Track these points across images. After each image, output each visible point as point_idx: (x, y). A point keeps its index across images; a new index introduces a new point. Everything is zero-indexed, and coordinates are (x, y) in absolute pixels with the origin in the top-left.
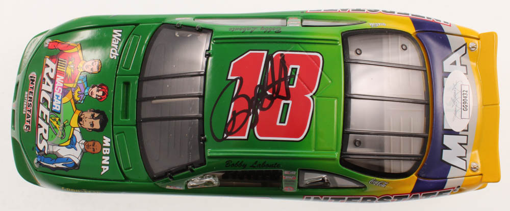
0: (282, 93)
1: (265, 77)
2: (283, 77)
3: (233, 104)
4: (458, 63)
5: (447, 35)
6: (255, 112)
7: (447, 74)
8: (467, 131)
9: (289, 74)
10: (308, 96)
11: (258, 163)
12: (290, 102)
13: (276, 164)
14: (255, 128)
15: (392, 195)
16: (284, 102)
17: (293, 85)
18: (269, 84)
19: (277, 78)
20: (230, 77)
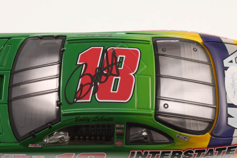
0: (114, 72)
1: (102, 62)
2: (114, 62)
3: (80, 80)
4: (234, 61)
5: (225, 44)
6: (96, 85)
7: (226, 68)
9: (118, 61)
10: (132, 74)
11: (98, 118)
12: (119, 78)
13: (111, 118)
14: (96, 95)
15: (194, 149)
16: (115, 78)
17: (121, 67)
18: (105, 67)
19: (110, 63)
20: (78, 63)
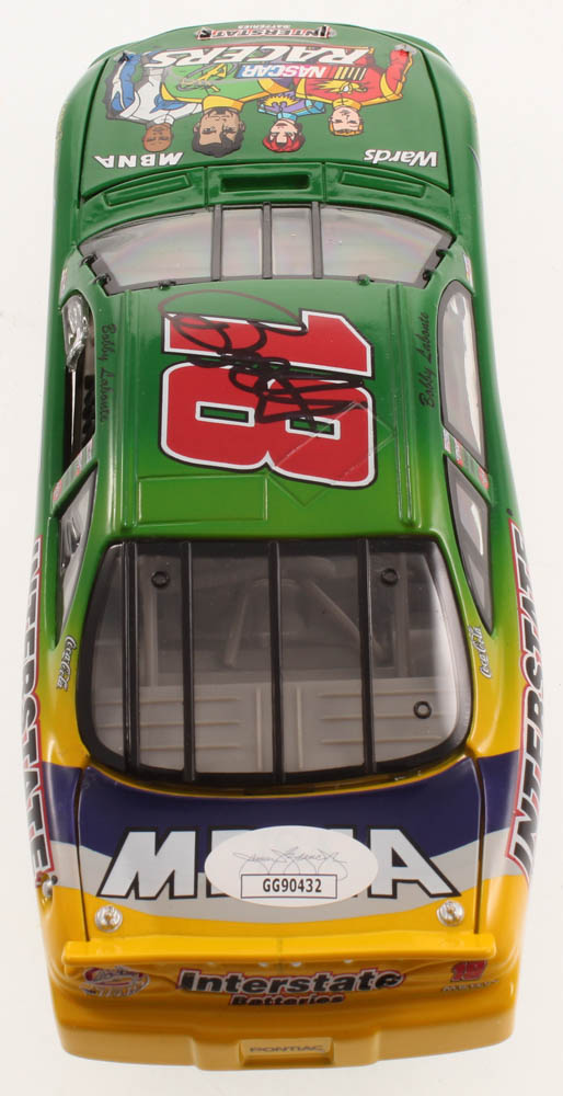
5: (478, 842)
7: (362, 836)
8: (209, 894)
10: (267, 459)
12: (251, 423)
14: (189, 364)
15: (37, 721)
16: (252, 412)
17: (292, 427)
